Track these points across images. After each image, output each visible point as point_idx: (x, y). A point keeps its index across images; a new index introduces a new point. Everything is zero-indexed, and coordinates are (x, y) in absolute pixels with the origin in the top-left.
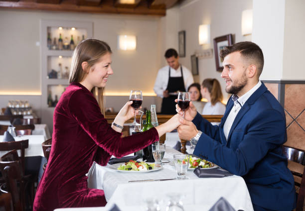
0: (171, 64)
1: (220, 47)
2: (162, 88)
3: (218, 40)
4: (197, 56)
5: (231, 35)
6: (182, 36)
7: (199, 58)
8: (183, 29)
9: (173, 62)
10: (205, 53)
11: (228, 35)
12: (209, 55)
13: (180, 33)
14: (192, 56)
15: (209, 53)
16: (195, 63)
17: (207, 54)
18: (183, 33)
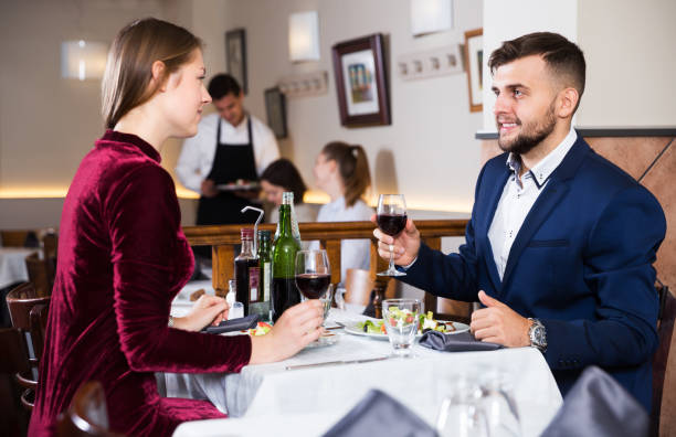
0: (228, 113)
1: (350, 67)
2: (198, 171)
3: (343, 49)
4: (283, 89)
5: (381, 36)
6: (237, 42)
7: (288, 96)
8: (240, 24)
9: (231, 107)
10: (306, 83)
11: (374, 36)
12: (318, 87)
13: (230, 35)
14: (268, 92)
15: (316, 81)
16: (276, 107)
17: (313, 85)
18: (241, 34)
